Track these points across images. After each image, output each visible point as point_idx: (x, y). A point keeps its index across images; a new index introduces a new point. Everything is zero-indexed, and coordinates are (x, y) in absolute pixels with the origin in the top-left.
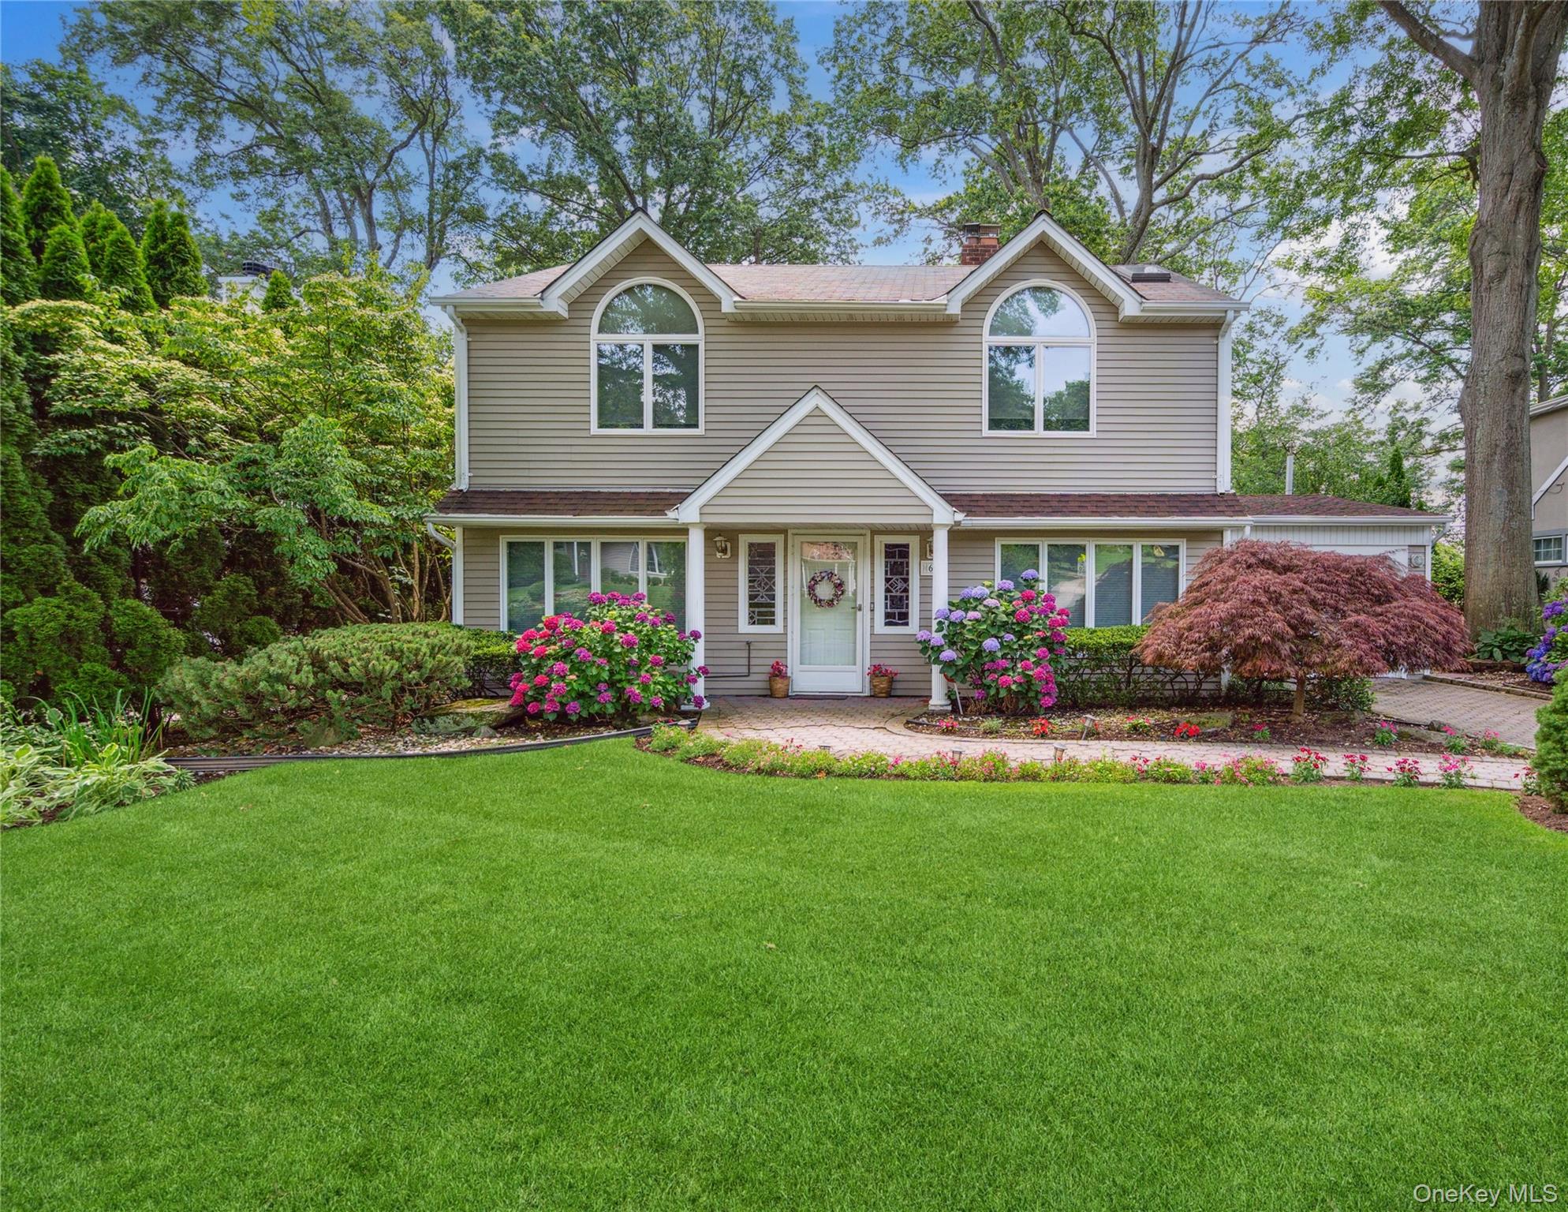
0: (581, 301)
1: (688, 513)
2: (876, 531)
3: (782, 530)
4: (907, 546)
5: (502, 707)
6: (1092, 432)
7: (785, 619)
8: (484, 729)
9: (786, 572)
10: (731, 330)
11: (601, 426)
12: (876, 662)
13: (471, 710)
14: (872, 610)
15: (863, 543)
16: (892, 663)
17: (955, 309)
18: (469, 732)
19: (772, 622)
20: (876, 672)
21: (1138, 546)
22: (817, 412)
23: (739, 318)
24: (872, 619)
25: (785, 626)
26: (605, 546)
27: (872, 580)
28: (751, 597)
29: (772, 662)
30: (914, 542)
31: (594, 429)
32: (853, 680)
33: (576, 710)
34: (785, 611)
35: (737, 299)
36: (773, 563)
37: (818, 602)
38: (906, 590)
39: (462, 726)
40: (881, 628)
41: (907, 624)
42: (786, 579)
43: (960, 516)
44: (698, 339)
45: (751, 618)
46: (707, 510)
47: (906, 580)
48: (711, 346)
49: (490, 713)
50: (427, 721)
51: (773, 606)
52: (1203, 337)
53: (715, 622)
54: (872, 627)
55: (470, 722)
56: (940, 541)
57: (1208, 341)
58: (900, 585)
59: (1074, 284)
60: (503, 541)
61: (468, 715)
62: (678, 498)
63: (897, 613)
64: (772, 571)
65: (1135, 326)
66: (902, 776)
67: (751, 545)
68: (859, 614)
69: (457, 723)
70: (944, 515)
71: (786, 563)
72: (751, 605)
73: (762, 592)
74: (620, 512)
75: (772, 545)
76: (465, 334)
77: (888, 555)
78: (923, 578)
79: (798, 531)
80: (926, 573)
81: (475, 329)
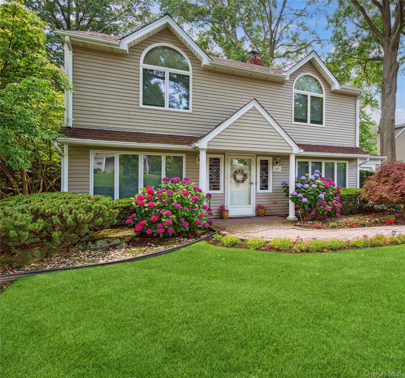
0: (135, 48)
1: (203, 144)
2: (258, 155)
3: (223, 153)
4: (267, 161)
5: (129, 233)
6: (324, 125)
7: (224, 188)
8: (124, 244)
9: (224, 169)
10: (203, 72)
11: (144, 104)
12: (259, 203)
14: (256, 184)
15: (253, 159)
16: (263, 203)
17: (287, 78)
18: (114, 247)
19: (218, 189)
20: (259, 207)
21: (336, 162)
22: (254, 108)
23: (207, 68)
24: (256, 187)
25: (224, 191)
27: (256, 173)
28: (211, 179)
29: (221, 205)
30: (270, 160)
31: (141, 105)
32: (250, 211)
34: (224, 185)
35: (211, 60)
36: (219, 166)
37: (238, 182)
38: (267, 177)
39: (112, 244)
40: (259, 191)
41: (267, 189)
42: (224, 172)
44: (189, 73)
45: (210, 187)
46: (210, 143)
47: (267, 173)
48: (195, 77)
50: (90, 243)
51: (219, 183)
54: (256, 190)
55: (118, 241)
56: (292, 159)
57: (353, 100)
58: (265, 175)
60: (92, 152)
61: (117, 238)
63: (264, 186)
64: (218, 169)
65: (336, 93)
67: (210, 159)
68: (252, 185)
69: (108, 242)
70: (296, 150)
71: (224, 166)
72: (210, 183)
73: (215, 177)
74: (159, 142)
75: (218, 159)
76: (71, 52)
77: (261, 164)
78: (273, 172)
79: (230, 154)
80: (274, 170)
81: (76, 50)
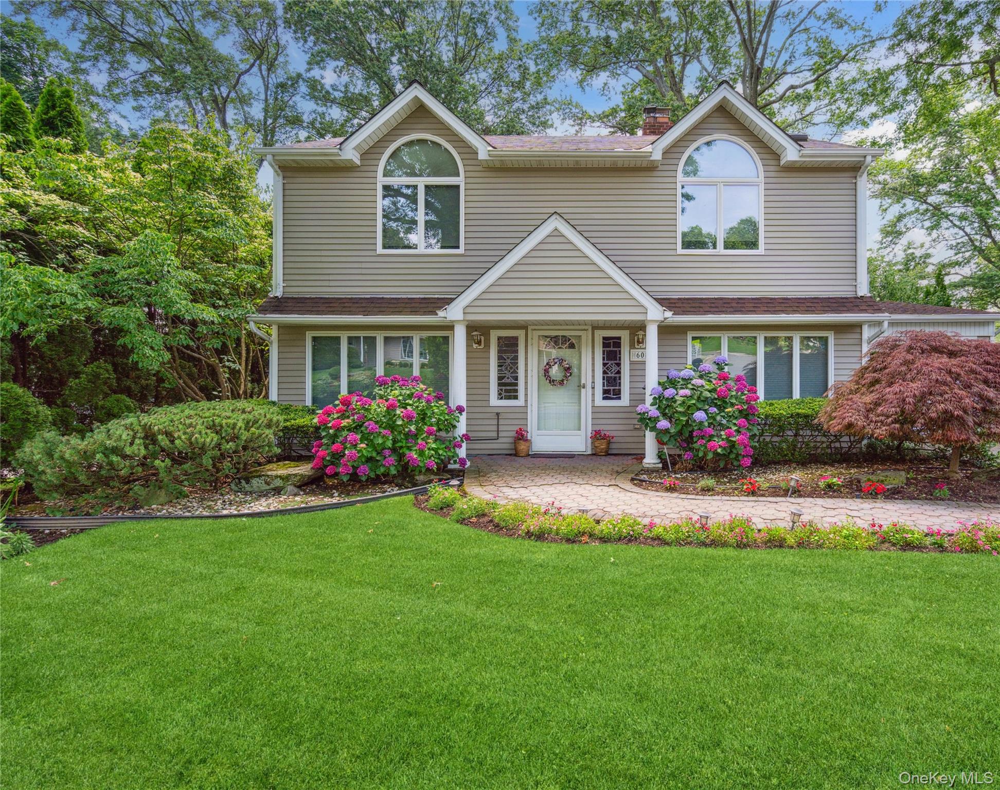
0: (370, 153)
1: (454, 313)
2: (596, 326)
3: (523, 326)
4: (619, 338)
5: (304, 469)
6: (761, 250)
7: (526, 395)
8: (290, 488)
9: (526, 358)
10: (486, 174)
11: (384, 247)
12: (597, 428)
13: (280, 472)
14: (593, 388)
15: (586, 337)
16: (608, 428)
17: (657, 156)
18: (278, 491)
19: (516, 398)
20: (597, 436)
22: (556, 233)
23: (491, 165)
24: (593, 395)
25: (526, 401)
26: (387, 340)
27: (593, 364)
28: (500, 378)
29: (516, 428)
30: (625, 335)
31: (380, 250)
32: (579, 443)
33: (365, 471)
34: (526, 389)
35: (490, 148)
36: (517, 352)
37: (552, 382)
38: (619, 372)
39: (272, 486)
40: (599, 401)
41: (619, 398)
42: (526, 365)
43: (669, 314)
44: (460, 181)
45: (500, 394)
46: (467, 311)
47: (619, 365)
48: (469, 186)
49: (295, 475)
50: (243, 482)
51: (516, 385)
52: (844, 178)
53: (475, 397)
54: (593, 401)
55: (278, 483)
56: (652, 334)
57: (849, 180)
58: (615, 368)
59: (746, 138)
60: (309, 335)
61: (277, 477)
62: (446, 302)
63: (612, 389)
64: (516, 358)
65: (793, 169)
66: (660, 541)
67: (499, 338)
68: (583, 390)
69: (268, 483)
70: (656, 314)
71: (526, 352)
72: (499, 385)
73: (508, 374)
74: (399, 313)
75: (516, 339)
76: (281, 178)
77: (605, 345)
78: (632, 363)
79: (536, 327)
80: (635, 359)
81: (289, 174)
